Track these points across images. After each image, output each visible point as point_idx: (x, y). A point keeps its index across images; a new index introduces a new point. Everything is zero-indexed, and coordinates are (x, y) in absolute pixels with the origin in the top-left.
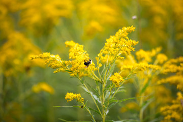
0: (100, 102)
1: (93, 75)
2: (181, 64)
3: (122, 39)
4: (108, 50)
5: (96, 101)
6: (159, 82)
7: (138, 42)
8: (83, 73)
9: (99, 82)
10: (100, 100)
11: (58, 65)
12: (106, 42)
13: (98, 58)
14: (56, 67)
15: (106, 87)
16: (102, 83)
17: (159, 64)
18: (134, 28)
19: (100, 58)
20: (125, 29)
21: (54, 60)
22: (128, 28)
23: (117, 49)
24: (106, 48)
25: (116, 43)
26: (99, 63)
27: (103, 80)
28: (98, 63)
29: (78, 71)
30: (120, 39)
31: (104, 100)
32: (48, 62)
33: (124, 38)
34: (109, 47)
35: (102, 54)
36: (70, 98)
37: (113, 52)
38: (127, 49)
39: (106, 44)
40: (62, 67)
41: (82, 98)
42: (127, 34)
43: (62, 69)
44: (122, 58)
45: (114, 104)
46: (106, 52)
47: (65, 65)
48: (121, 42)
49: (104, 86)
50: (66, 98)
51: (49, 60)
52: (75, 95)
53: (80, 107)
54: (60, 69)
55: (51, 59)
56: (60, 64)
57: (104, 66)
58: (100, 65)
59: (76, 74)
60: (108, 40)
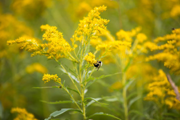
0: (78, 82)
1: (69, 56)
2: (168, 42)
3: (95, 19)
4: (82, 31)
5: (74, 81)
6: (147, 59)
7: (109, 21)
8: (60, 55)
9: (75, 62)
10: (78, 80)
11: (34, 48)
12: (80, 23)
13: (73, 40)
14: (33, 51)
15: (83, 67)
16: (78, 63)
17: (140, 44)
18: (106, 7)
19: (75, 39)
20: (97, 8)
21: (31, 44)
22: (100, 8)
23: (91, 29)
24: (80, 29)
25: (89, 23)
26: (75, 44)
27: (79, 61)
28: (73, 44)
29: (55, 53)
30: (92, 19)
31: (82, 80)
32: (25, 46)
33: (97, 18)
34: (83, 28)
35: (76, 35)
36: (47, 79)
37: (86, 32)
38: (99, 28)
39: (79, 25)
40: (38, 50)
41: (59, 79)
42: (99, 13)
43: (39, 52)
44: (95, 37)
45: (91, 83)
46: (81, 32)
47: (42, 48)
48: (94, 22)
49: (81, 66)
50: (43, 79)
51: (25, 44)
52: (52, 76)
53: (59, 87)
54: (37, 52)
55: (27, 43)
56: (37, 47)
57: (80, 47)
58: (76, 46)
59: (53, 56)
60: (81, 21)
